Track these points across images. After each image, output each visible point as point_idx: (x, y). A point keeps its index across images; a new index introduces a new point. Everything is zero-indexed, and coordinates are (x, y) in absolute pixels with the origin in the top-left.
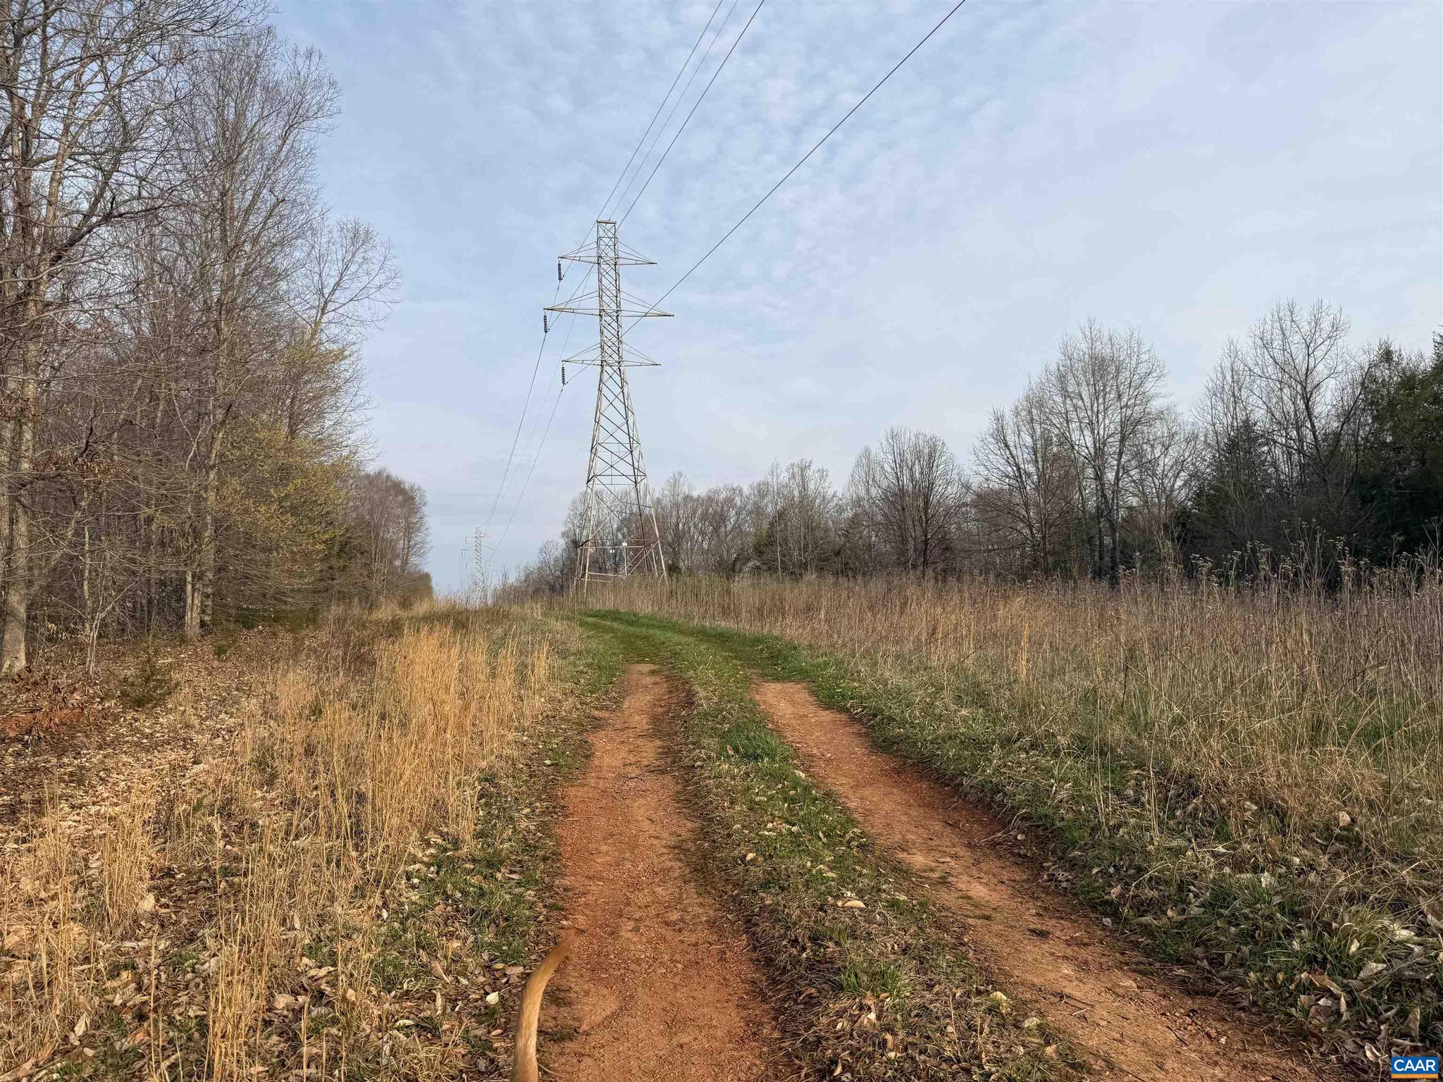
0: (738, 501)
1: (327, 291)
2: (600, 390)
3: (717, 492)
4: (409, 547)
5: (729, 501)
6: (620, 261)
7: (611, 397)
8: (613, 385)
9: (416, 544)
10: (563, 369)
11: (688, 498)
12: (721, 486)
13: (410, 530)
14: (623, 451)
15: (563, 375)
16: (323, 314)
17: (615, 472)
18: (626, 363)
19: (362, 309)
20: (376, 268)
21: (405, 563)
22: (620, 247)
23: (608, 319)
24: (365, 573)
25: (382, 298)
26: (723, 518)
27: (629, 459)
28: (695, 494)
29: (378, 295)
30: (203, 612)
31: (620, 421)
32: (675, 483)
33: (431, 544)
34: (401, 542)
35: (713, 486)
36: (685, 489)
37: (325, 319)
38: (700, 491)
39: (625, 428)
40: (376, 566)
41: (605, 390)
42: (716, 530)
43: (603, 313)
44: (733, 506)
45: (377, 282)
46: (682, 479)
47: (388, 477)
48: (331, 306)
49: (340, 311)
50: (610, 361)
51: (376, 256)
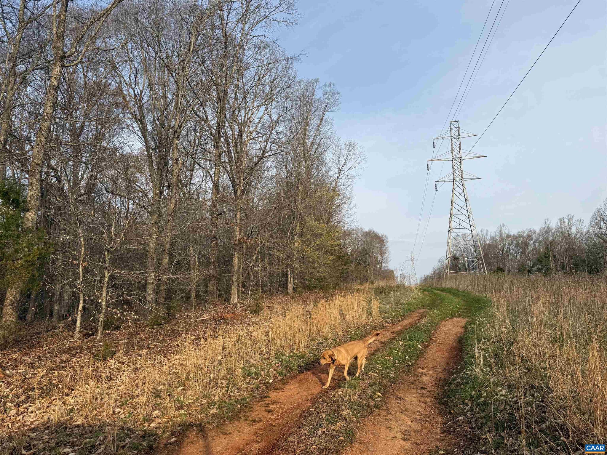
0: (534, 236)
1: (340, 167)
2: (453, 192)
3: (524, 233)
4: (382, 259)
5: (529, 237)
6: (461, 137)
7: (458, 194)
8: (459, 190)
9: (384, 259)
10: (436, 185)
11: (508, 236)
12: (525, 230)
13: (382, 253)
14: (464, 217)
15: (436, 187)
16: (339, 175)
17: (461, 227)
18: (464, 179)
19: (353, 172)
20: (358, 156)
21: (381, 266)
22: (460, 130)
23: (456, 161)
24: (365, 270)
25: (360, 167)
26: (526, 244)
27: (468, 221)
28: (512, 234)
29: (359, 166)
30: (294, 284)
31: (462, 204)
32: (501, 230)
33: (391, 258)
34: (379, 258)
35: (521, 230)
36: (506, 232)
37: (340, 177)
38: (514, 232)
39: (465, 208)
40: (368, 267)
41: (455, 192)
42: (524, 250)
43: (453, 160)
44: (532, 239)
45: (358, 162)
46: (505, 227)
47: (373, 232)
48: (342, 173)
49: (346, 173)
50: (457, 179)
51: (358, 151)
